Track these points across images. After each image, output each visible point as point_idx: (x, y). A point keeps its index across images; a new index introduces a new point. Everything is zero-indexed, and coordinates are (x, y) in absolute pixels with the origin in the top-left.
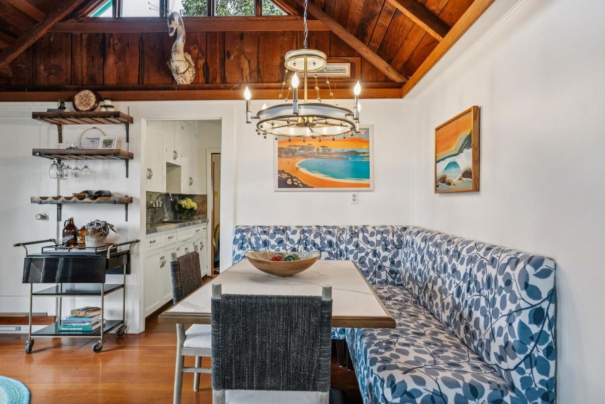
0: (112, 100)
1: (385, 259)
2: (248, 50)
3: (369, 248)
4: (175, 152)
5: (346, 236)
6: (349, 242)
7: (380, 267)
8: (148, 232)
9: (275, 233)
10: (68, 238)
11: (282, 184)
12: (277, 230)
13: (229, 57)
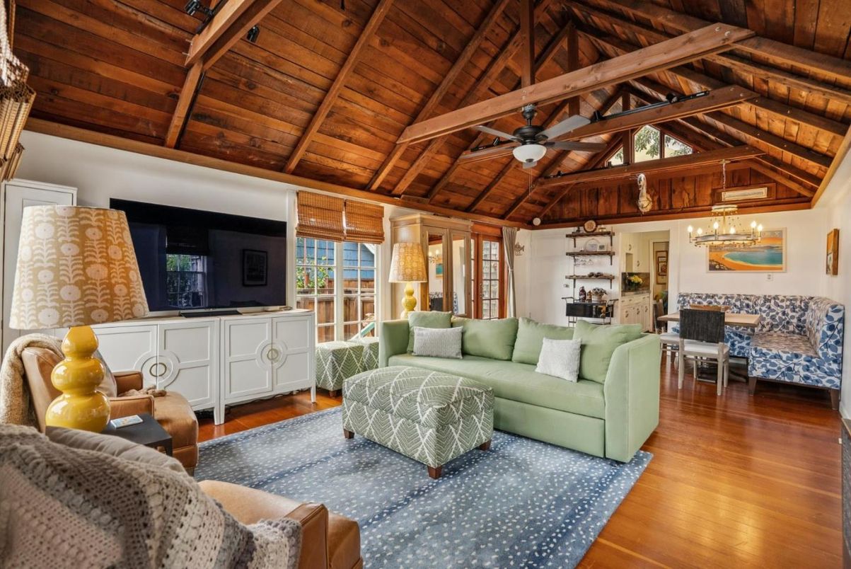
0: (604, 224)
1: (793, 317)
2: (687, 187)
3: (779, 310)
5: (761, 301)
6: (763, 305)
7: (788, 323)
8: (622, 295)
9: (706, 298)
10: (582, 297)
11: (712, 268)
12: (708, 296)
13: (674, 193)
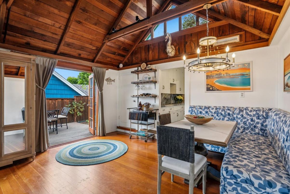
0: (150, 65)
1: (258, 123)
2: (194, 39)
3: (249, 118)
4: (174, 79)
5: (237, 111)
6: (238, 114)
7: (255, 127)
8: (162, 107)
9: (205, 109)
11: (208, 89)
12: (206, 108)
13: (187, 44)
